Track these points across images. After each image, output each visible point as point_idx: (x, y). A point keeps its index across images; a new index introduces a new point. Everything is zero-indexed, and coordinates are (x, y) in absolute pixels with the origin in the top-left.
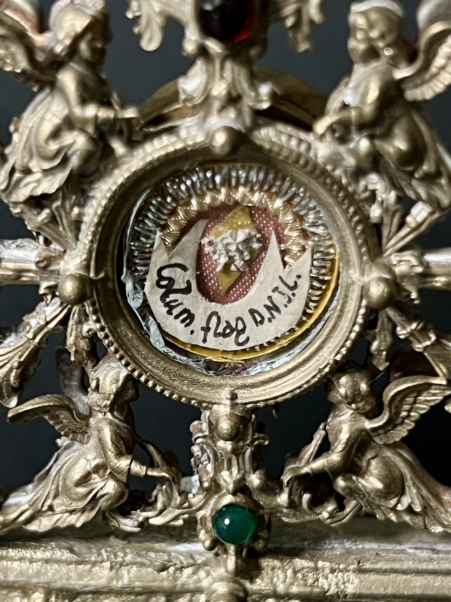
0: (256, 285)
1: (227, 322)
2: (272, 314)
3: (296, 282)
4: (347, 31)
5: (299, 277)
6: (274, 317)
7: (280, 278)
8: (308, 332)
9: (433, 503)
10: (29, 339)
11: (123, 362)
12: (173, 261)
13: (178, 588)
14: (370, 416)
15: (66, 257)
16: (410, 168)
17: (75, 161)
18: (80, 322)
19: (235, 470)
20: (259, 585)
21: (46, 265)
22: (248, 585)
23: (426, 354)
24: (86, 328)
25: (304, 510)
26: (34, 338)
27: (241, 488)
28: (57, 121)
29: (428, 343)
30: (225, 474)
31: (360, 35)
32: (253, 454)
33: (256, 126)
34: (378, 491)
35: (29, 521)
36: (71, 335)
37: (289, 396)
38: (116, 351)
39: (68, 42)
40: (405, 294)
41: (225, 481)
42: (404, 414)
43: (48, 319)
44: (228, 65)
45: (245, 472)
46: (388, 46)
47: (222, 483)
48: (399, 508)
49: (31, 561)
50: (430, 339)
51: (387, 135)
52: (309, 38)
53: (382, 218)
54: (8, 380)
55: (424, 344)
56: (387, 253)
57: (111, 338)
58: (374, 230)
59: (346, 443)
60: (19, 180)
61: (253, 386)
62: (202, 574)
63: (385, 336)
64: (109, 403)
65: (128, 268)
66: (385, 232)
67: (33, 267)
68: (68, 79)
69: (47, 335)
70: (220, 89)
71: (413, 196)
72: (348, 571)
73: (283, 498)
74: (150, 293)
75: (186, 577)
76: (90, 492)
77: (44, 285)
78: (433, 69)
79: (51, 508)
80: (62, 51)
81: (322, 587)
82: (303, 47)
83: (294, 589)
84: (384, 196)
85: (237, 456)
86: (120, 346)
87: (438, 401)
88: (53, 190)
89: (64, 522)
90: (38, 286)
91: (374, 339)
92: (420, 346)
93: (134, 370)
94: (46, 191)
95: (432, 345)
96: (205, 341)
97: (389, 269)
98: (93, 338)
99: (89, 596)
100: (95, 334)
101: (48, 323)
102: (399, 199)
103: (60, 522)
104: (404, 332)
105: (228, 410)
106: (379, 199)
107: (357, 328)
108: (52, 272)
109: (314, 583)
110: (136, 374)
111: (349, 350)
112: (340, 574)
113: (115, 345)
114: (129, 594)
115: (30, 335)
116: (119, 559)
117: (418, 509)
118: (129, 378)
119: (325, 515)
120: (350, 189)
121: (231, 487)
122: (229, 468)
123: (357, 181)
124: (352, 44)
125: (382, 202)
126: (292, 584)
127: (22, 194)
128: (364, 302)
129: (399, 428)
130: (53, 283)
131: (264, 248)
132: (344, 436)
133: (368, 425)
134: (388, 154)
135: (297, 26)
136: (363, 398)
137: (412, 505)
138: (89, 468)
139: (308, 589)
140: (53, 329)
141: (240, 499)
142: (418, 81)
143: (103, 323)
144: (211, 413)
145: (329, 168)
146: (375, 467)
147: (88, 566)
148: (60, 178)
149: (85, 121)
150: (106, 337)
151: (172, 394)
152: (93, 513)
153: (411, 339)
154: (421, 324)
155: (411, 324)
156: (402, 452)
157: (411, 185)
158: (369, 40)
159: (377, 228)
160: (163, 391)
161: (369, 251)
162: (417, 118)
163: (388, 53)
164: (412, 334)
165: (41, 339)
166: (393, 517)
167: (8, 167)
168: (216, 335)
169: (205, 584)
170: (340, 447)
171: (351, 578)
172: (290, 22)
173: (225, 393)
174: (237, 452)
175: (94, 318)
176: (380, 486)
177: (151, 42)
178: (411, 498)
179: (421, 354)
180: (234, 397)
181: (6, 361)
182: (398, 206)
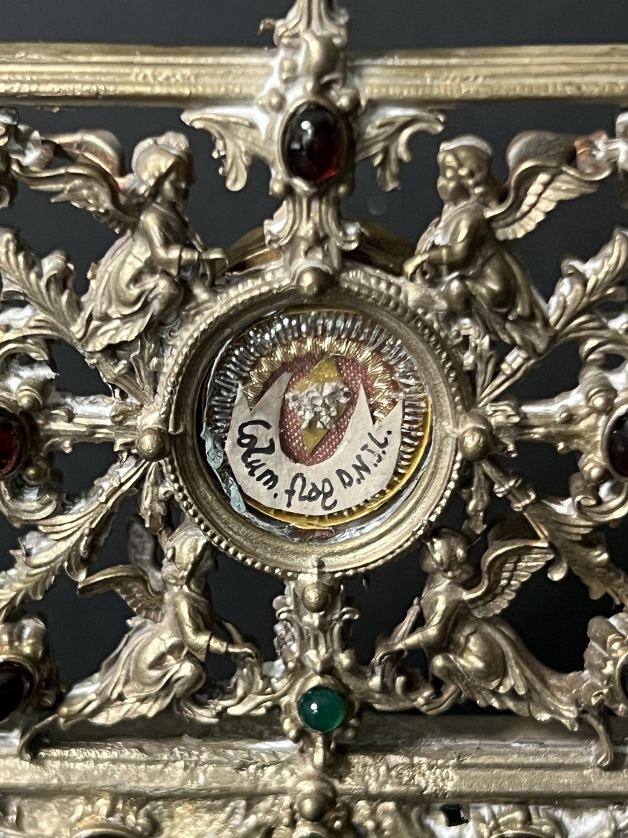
0: (344, 443)
1: (313, 484)
2: (360, 474)
3: (386, 439)
4: (436, 170)
5: (389, 433)
6: (362, 478)
7: (370, 434)
8: (399, 493)
9: (538, 686)
10: (101, 503)
11: (202, 526)
12: (256, 418)
13: (260, 788)
14: (468, 586)
15: (143, 411)
16: (504, 310)
17: (156, 306)
18: (156, 484)
19: (323, 650)
20: (349, 784)
21: (121, 419)
22: (337, 783)
23: (525, 514)
24: (162, 490)
25: (397, 695)
26: (107, 502)
27: (328, 669)
28: (139, 265)
29: (527, 502)
30: (311, 654)
31: (449, 174)
32: (342, 631)
33: (344, 268)
34: (478, 671)
35: (96, 712)
36: (146, 498)
37: (380, 562)
38: (195, 515)
39: (152, 182)
40: (501, 447)
41: (312, 661)
42: (504, 582)
43: (123, 481)
44: (315, 205)
45: (334, 650)
46: (477, 184)
47: (308, 663)
48: (502, 690)
49: (97, 761)
50: (529, 497)
51: (479, 277)
52: (397, 177)
53: (475, 365)
54: (77, 550)
55: (523, 503)
56: (483, 403)
57: (189, 500)
58: (468, 379)
59: (443, 616)
60: (97, 328)
61: (341, 553)
62: (286, 773)
63: (482, 496)
64: (186, 573)
65: (208, 425)
66: (480, 381)
67: (108, 422)
68: (150, 221)
69: (121, 498)
70: (306, 229)
71: (507, 341)
72: (448, 767)
73: (375, 681)
74: (232, 452)
75: (268, 778)
76: (164, 675)
77: (120, 441)
78: (524, 208)
79: (121, 697)
80: (145, 191)
81: (418, 785)
82: (391, 186)
83: (389, 788)
84: (478, 341)
85: (325, 632)
86: (199, 508)
87: (539, 568)
88: (133, 337)
89: (135, 712)
90: (112, 444)
91: (470, 498)
92: (520, 505)
93: (213, 536)
94: (124, 339)
95: (532, 503)
96: (289, 505)
97: (485, 419)
98: (169, 501)
99: (160, 803)
100: (172, 496)
101: (122, 485)
102: (492, 343)
103: (130, 713)
104: (502, 489)
105: (315, 579)
106: (473, 345)
107: (452, 485)
108: (129, 427)
109: (410, 780)
110: (216, 539)
111: (444, 510)
112: (438, 771)
113: (194, 507)
114: (205, 798)
115: (103, 499)
116: (195, 758)
117: (522, 692)
118: (208, 545)
119: (421, 700)
120: (442, 334)
121: (318, 667)
122: (316, 647)
123: (449, 327)
124: (441, 182)
125: (476, 347)
126: (385, 783)
127: (100, 343)
128: (459, 457)
129: (498, 599)
130: (129, 440)
131: (352, 403)
132: (441, 607)
133: (467, 596)
134: (481, 294)
135: (384, 163)
136: (460, 565)
137: (516, 688)
138: (163, 648)
139: (403, 788)
140: (127, 491)
141: (329, 681)
142: (509, 219)
143: (182, 484)
144: (296, 584)
145: (420, 311)
146: (474, 644)
147: (160, 766)
148: (141, 324)
149: (169, 262)
150: (185, 498)
151: (254, 563)
152: (168, 700)
153: (510, 497)
154: (520, 481)
155: (508, 481)
156: (503, 629)
157: (504, 328)
158: (457, 178)
159: (472, 374)
160: (244, 559)
161: (462, 400)
162: (509, 259)
163: (478, 190)
164: (509, 491)
165: (114, 502)
166: (495, 704)
167: (85, 315)
168: (302, 498)
169: (289, 783)
170: (436, 620)
171: (451, 775)
172: (378, 160)
173: (311, 562)
174: (324, 627)
175: (172, 477)
176: (480, 664)
177: (237, 182)
178: (514, 680)
179: (521, 514)
180: (321, 565)
181: (76, 528)
182: (492, 352)
